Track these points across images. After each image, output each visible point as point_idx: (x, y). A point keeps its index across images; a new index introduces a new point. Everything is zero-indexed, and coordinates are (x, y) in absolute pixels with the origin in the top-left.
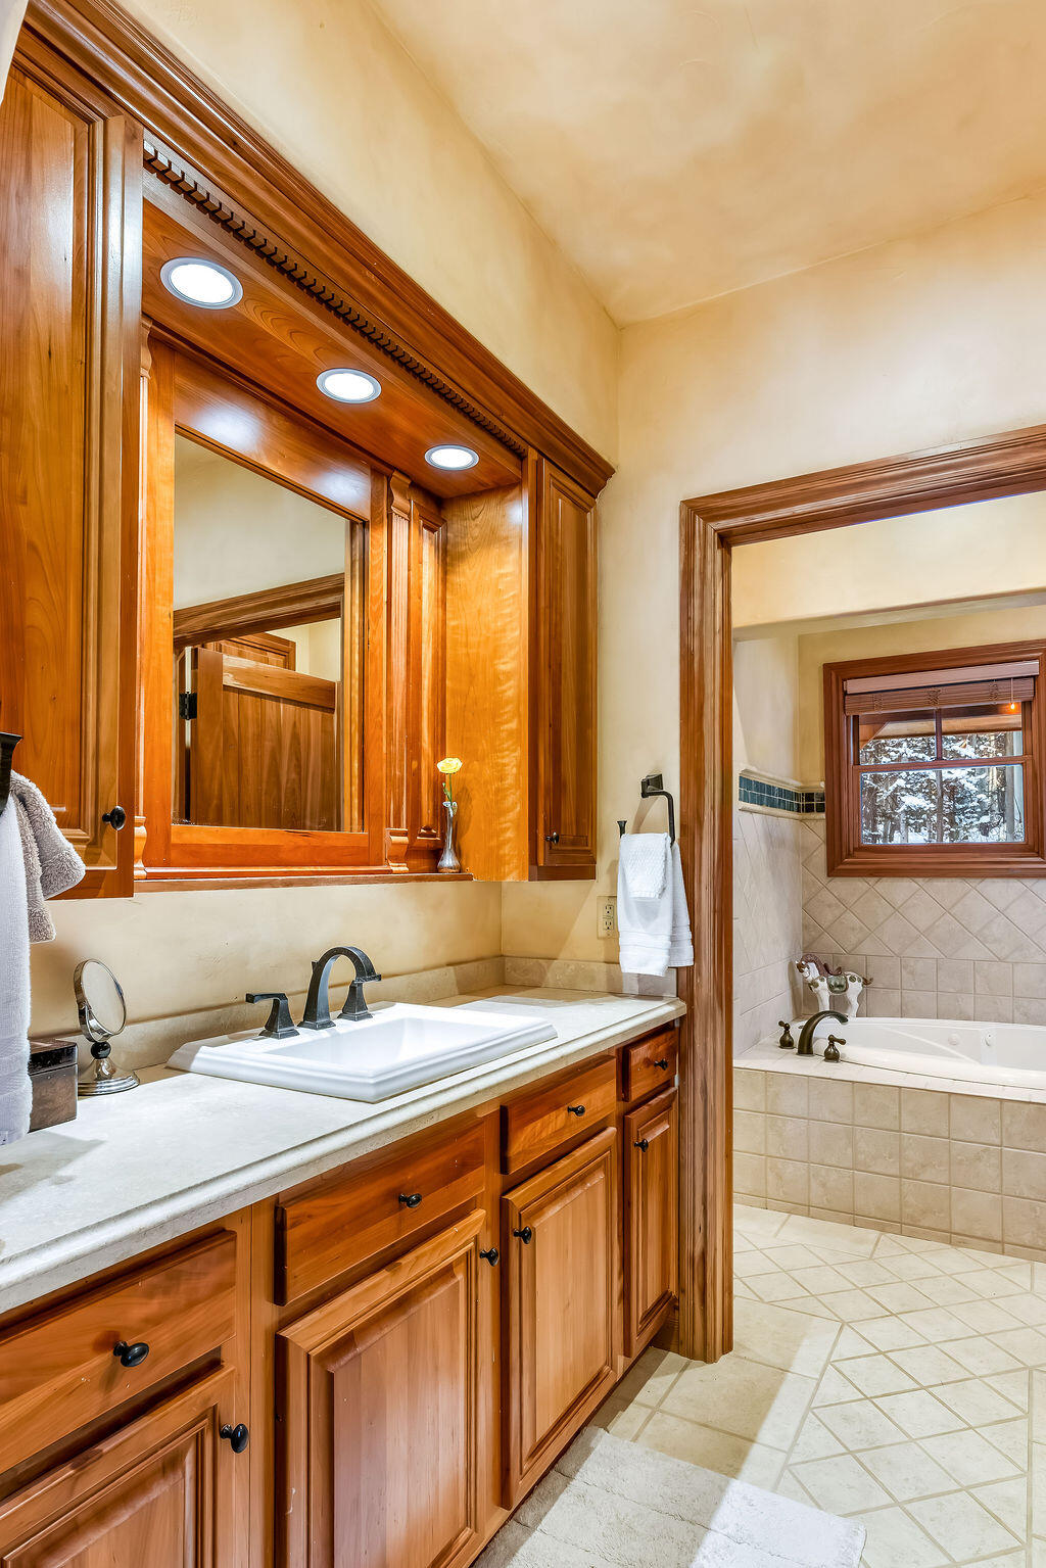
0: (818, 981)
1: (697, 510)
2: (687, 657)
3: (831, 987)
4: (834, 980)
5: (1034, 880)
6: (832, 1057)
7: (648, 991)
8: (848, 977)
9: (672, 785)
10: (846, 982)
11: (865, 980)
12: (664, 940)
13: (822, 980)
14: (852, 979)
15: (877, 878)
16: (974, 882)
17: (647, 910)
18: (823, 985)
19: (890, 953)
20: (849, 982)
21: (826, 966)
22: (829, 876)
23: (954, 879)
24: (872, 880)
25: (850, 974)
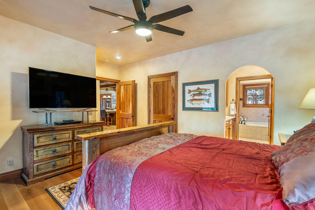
1: (237, 79)
2: (236, 90)
6: (244, 124)
7: (232, 115)
9: (235, 100)
11: (247, 118)
12: (234, 112)
17: (233, 110)
20: (245, 118)
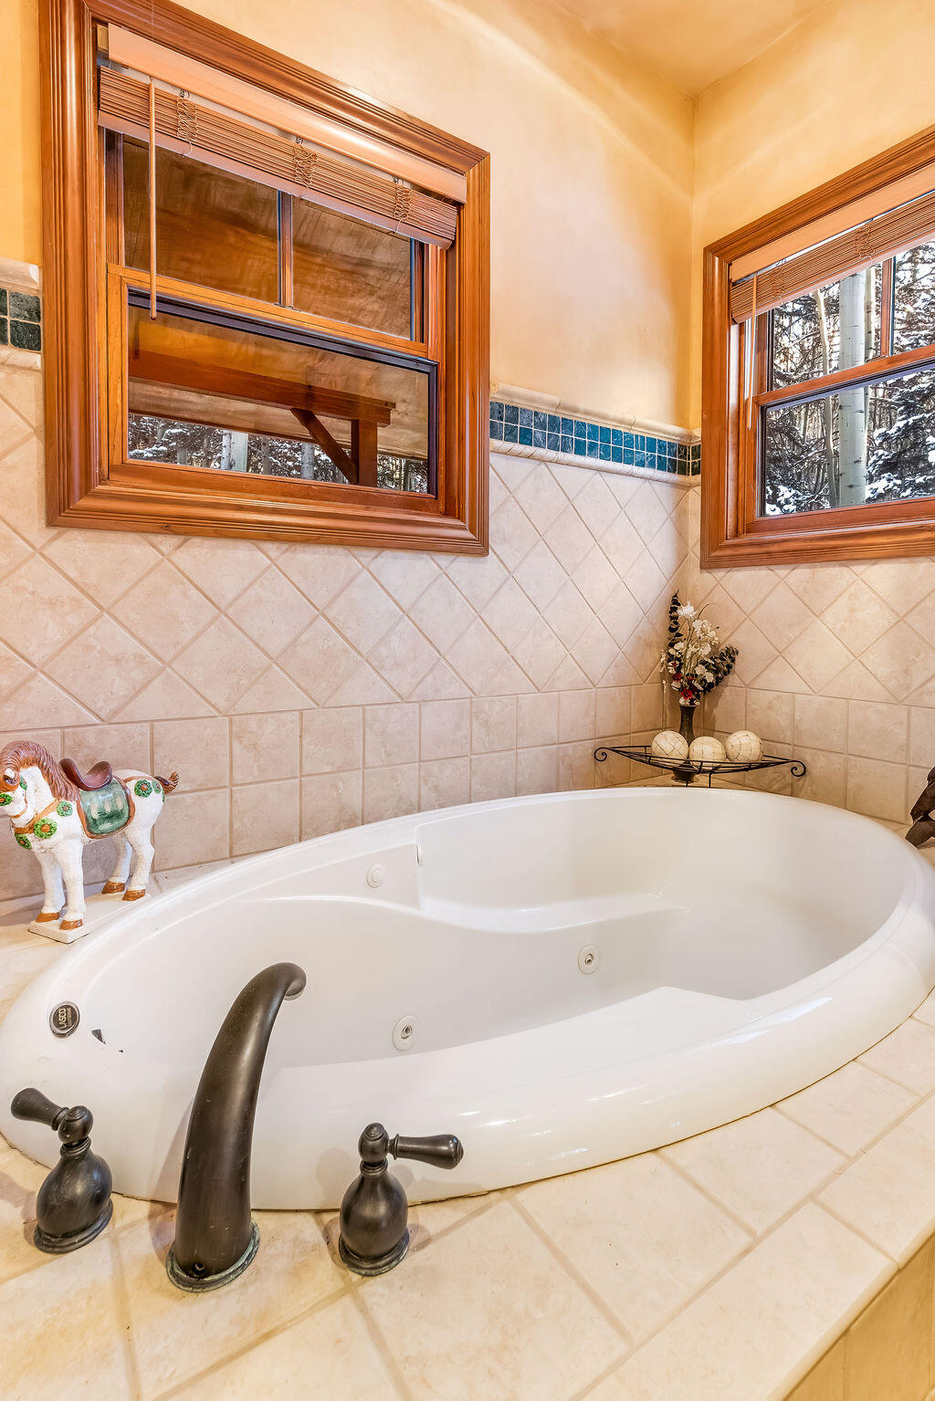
0: (53, 817)
3: (90, 826)
4: (97, 802)
5: (451, 557)
8: (131, 786)
10: (128, 799)
11: (164, 782)
13: (65, 811)
14: (142, 790)
15: (182, 538)
16: (366, 555)
18: (69, 827)
19: (205, 710)
20: (135, 798)
21: (68, 769)
22: (51, 523)
23: (332, 549)
24: (167, 542)
25: (129, 775)
